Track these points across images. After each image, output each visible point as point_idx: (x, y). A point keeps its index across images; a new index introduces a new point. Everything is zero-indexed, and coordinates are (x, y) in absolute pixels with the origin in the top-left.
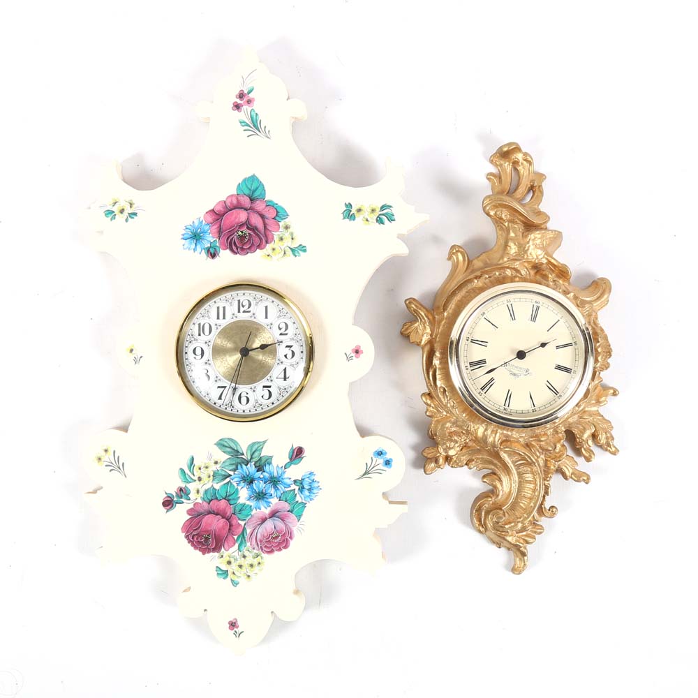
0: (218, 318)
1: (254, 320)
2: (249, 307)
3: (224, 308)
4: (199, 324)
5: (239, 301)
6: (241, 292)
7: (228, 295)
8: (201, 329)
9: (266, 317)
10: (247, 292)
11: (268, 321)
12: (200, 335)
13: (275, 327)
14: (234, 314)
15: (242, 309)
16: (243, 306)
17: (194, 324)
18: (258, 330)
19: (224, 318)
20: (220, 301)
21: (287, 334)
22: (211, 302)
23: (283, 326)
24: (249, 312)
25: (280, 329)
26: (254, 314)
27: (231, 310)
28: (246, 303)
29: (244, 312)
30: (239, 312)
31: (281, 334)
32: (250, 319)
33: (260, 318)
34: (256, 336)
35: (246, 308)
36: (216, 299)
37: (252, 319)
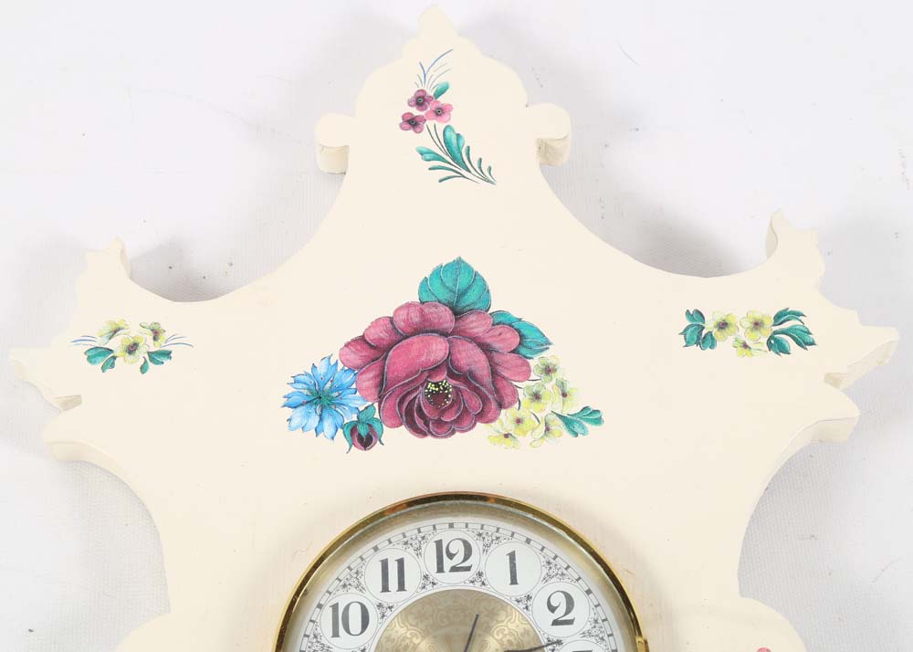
0: (385, 589)
1: (483, 590)
2: (465, 559)
3: (401, 562)
4: (335, 607)
5: (439, 543)
6: (443, 521)
7: (410, 528)
8: (340, 621)
9: (514, 581)
10: (460, 521)
11: (520, 591)
12: (336, 634)
13: (539, 605)
14: (426, 577)
15: (448, 563)
16: (451, 556)
17: (320, 606)
18: (493, 614)
19: (401, 587)
20: (389, 545)
21: (570, 622)
22: (366, 549)
23: (559, 600)
24: (468, 569)
25: (552, 609)
26: (480, 574)
27: (420, 565)
28: (458, 548)
29: (454, 569)
30: (440, 569)
31: (556, 623)
32: (470, 587)
33: (498, 584)
34: (488, 630)
35: (457, 560)
36: (380, 540)
37: (477, 587)
